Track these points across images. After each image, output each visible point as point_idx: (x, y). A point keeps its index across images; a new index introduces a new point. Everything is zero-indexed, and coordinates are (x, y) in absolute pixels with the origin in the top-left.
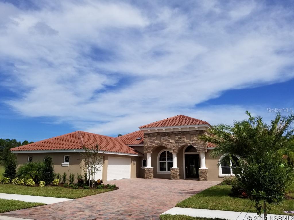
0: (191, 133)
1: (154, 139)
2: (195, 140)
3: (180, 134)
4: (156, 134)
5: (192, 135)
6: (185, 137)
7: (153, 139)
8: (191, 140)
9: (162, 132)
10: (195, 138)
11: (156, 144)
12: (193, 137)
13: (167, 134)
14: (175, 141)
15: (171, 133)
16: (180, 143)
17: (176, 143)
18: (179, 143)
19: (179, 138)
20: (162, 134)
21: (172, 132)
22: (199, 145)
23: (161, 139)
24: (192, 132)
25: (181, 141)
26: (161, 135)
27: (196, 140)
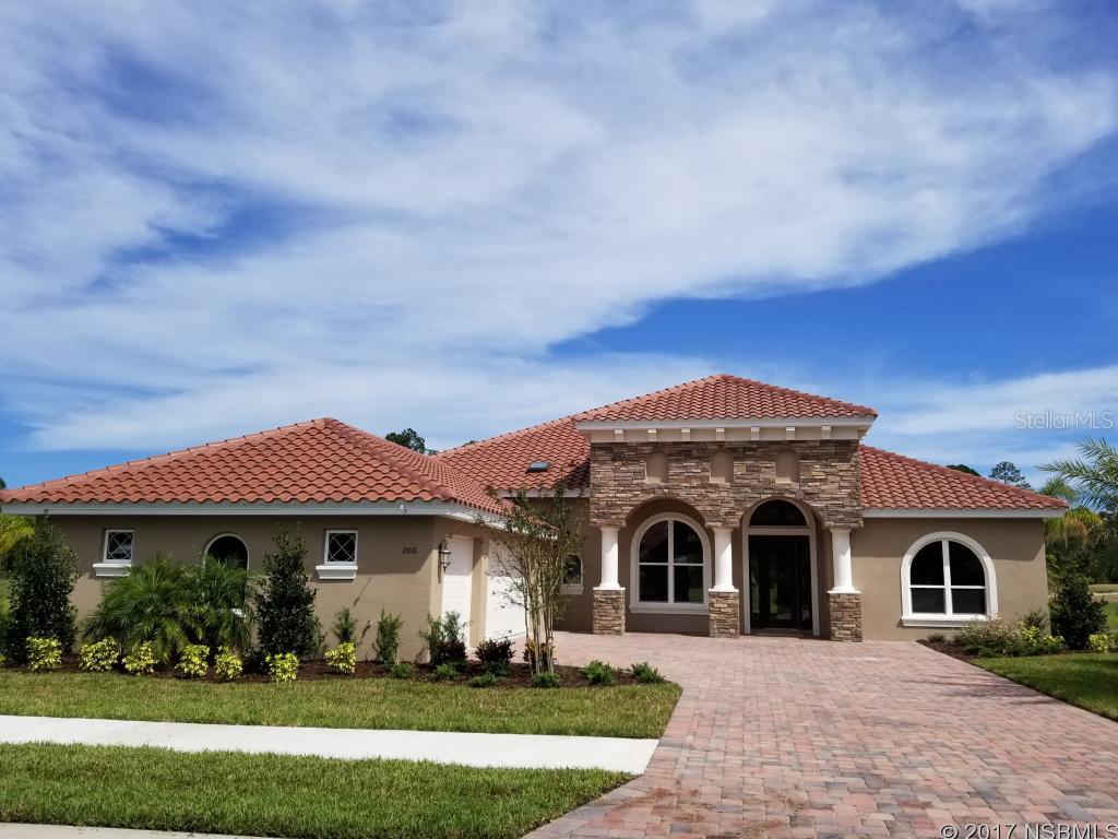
0: (799, 451)
1: (638, 468)
2: (816, 480)
3: (751, 453)
4: (647, 450)
5: (806, 457)
6: (774, 464)
7: (631, 468)
8: (797, 480)
9: (674, 443)
10: (817, 470)
11: (644, 491)
12: (808, 468)
13: (694, 452)
14: (730, 480)
15: (716, 447)
16: (753, 488)
17: (737, 488)
18: (746, 489)
19: (750, 469)
20: (675, 450)
21: (720, 444)
22: (833, 499)
23: (671, 472)
24: (805, 445)
25: (755, 483)
26: (671, 455)
27: (821, 480)
